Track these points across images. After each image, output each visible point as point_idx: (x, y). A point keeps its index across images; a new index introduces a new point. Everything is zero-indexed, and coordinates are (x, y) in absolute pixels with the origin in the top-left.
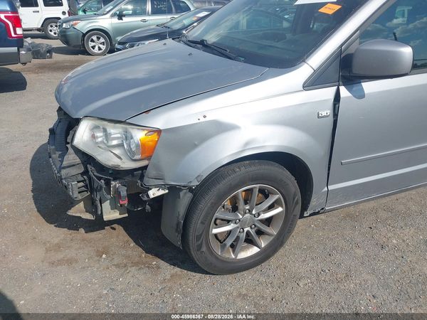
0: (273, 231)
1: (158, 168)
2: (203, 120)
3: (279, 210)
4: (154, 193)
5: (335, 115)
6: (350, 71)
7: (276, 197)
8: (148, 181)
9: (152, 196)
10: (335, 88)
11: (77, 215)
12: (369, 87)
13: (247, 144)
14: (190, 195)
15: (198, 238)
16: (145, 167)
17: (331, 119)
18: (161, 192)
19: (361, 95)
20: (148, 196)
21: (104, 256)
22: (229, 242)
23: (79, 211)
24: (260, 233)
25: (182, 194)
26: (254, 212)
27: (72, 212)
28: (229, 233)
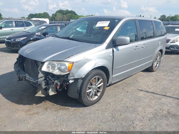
0: (101, 90)
1: (72, 74)
2: (84, 58)
3: (102, 84)
4: (71, 82)
5: (113, 56)
6: (115, 44)
7: (101, 80)
8: (69, 78)
9: (70, 83)
10: (112, 49)
11: (39, 96)
12: (120, 48)
13: (95, 64)
14: (82, 81)
15: (84, 93)
16: (69, 74)
17: (112, 56)
18: (72, 81)
19: (118, 50)
20: (69, 83)
21: (48, 109)
22: (91, 95)
23: (40, 94)
24: (98, 91)
25: (79, 81)
26: (96, 85)
27: (37, 95)
28: (90, 92)
